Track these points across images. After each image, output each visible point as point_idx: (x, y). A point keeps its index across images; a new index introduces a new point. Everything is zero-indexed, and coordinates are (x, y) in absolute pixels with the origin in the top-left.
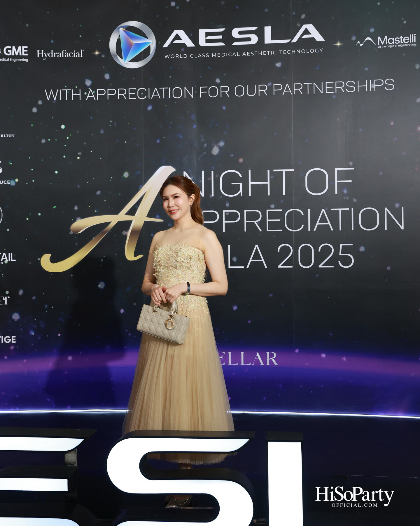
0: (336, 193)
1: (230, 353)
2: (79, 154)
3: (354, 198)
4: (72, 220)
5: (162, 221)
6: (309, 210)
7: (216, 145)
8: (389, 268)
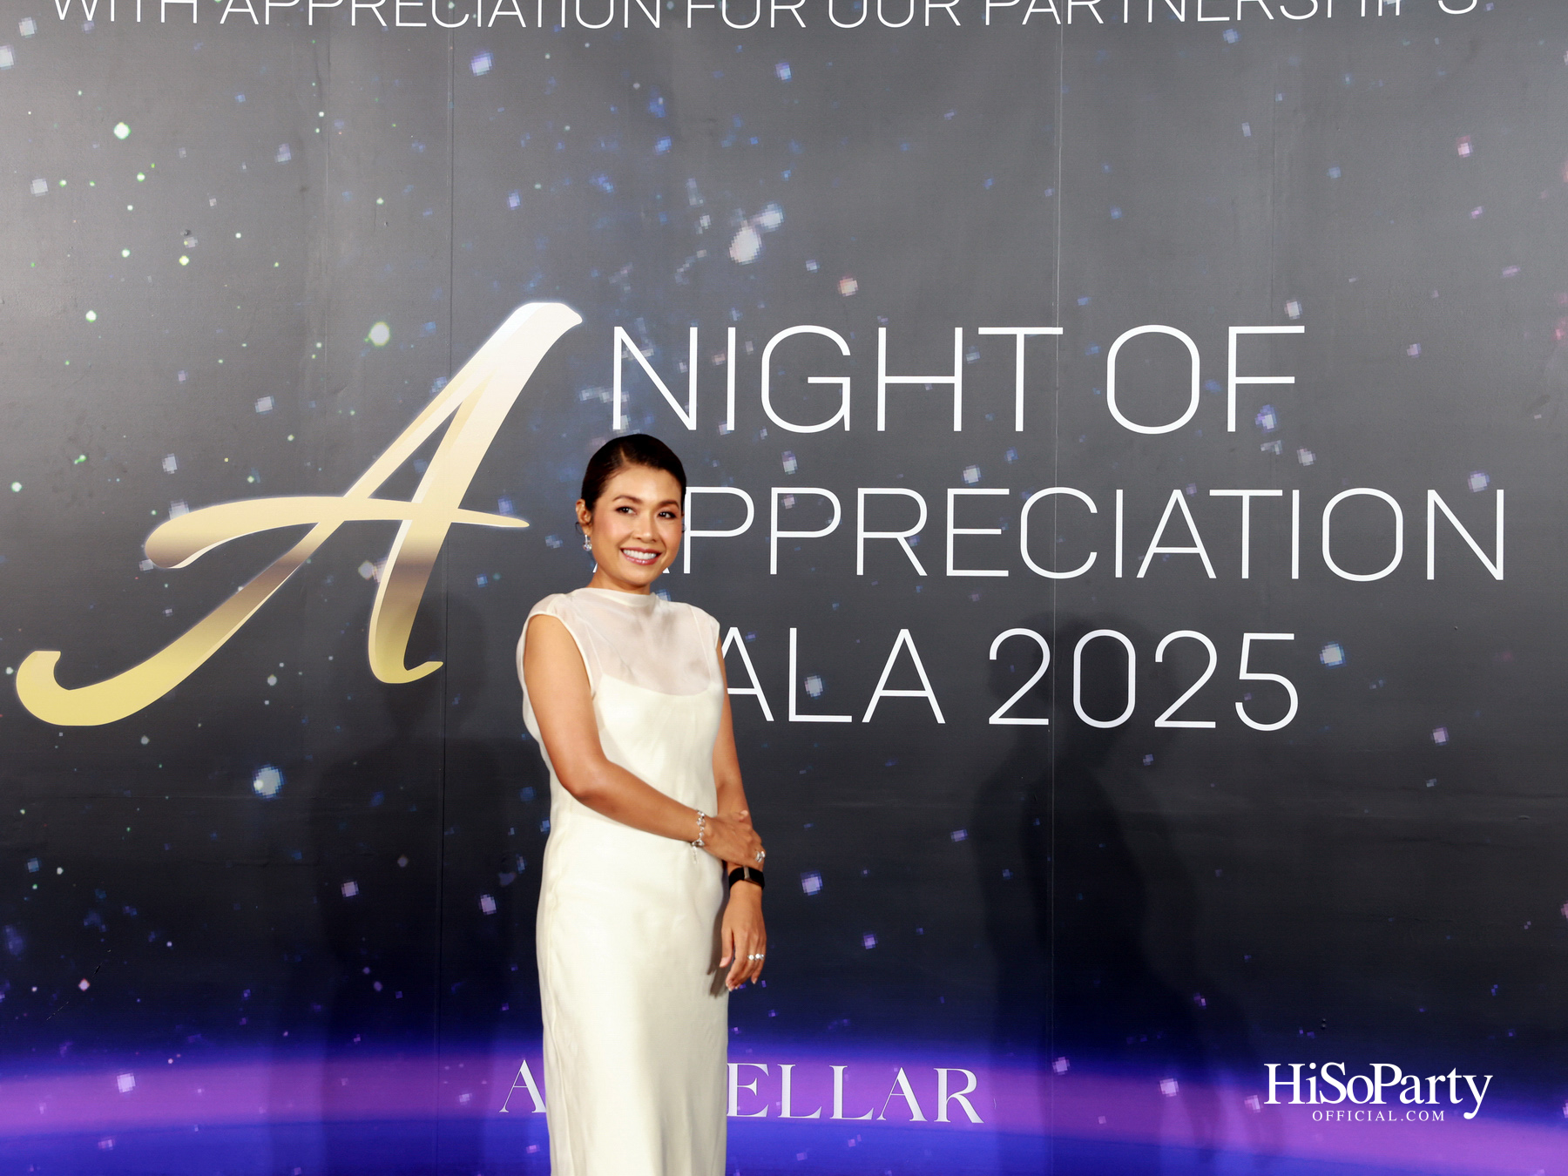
0: (1232, 427)
1: (787, 1069)
2: (186, 243)
3: (1302, 451)
4: (154, 513)
5: (520, 524)
6: (1120, 493)
7: (749, 224)
8: (1440, 736)
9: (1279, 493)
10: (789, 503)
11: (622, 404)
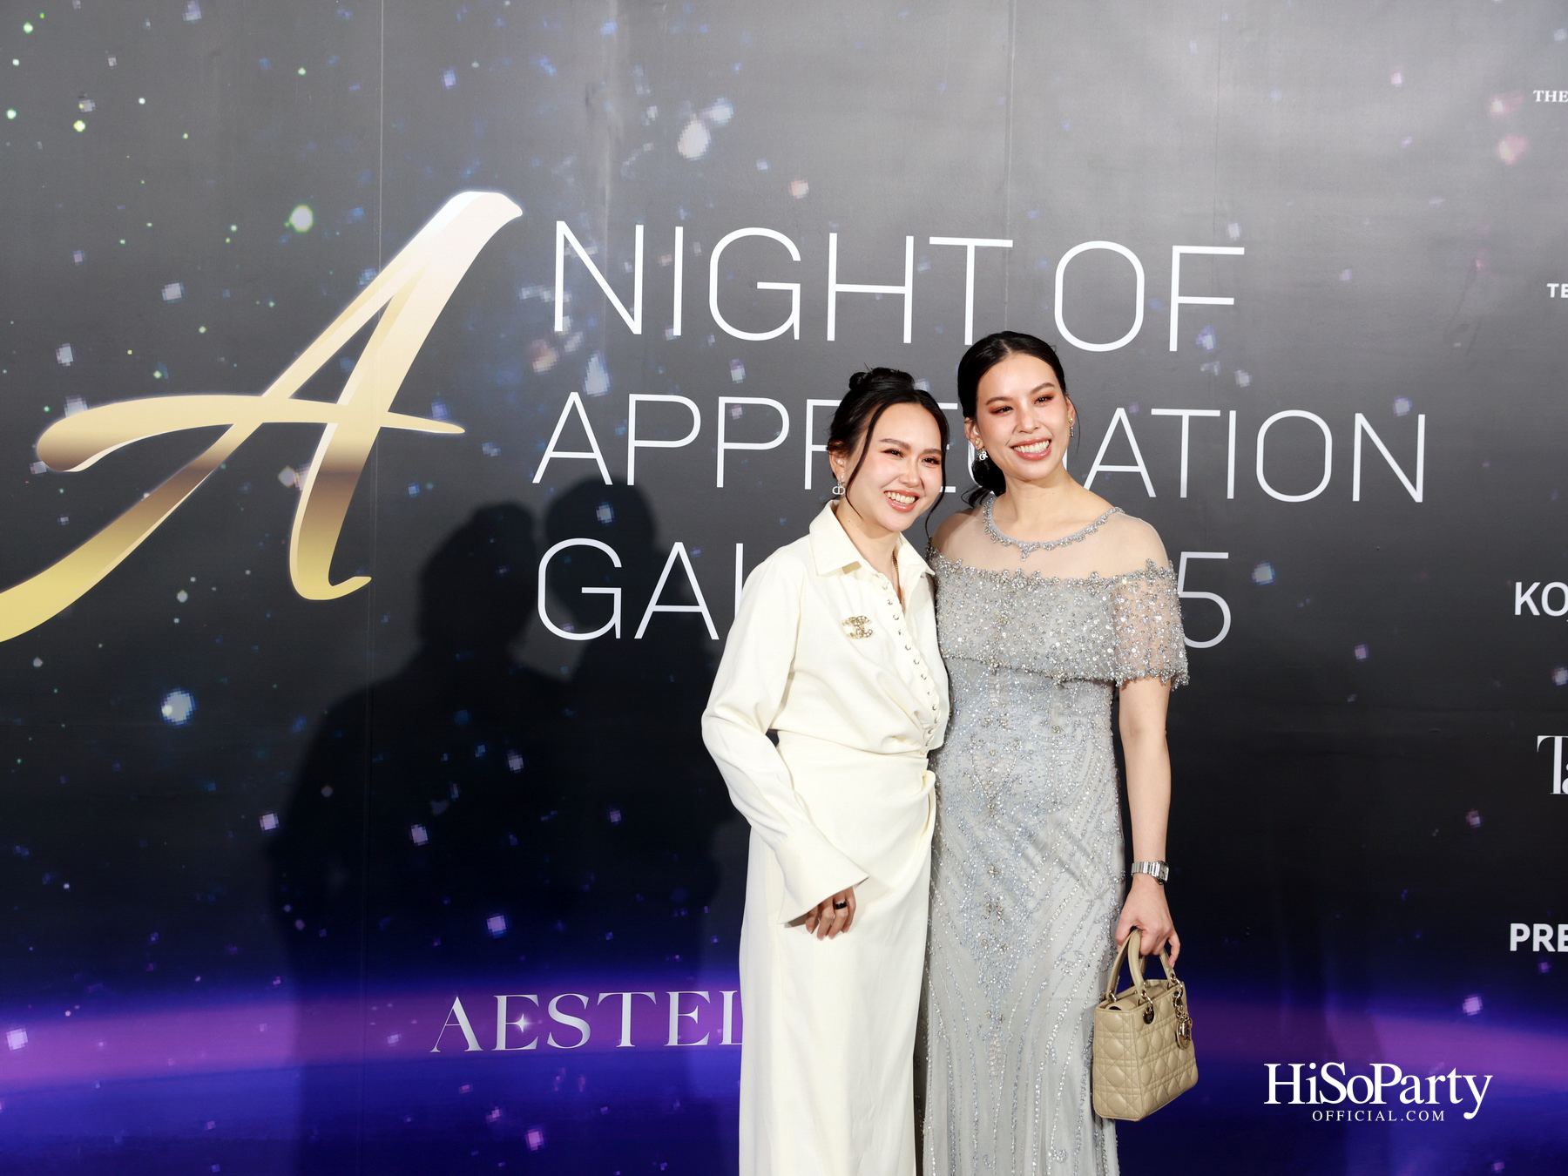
0: (1173, 347)
1: (728, 996)
2: (81, 106)
3: (1239, 372)
4: (47, 409)
5: (455, 429)
7: (697, 116)
8: (1361, 653)
9: (1217, 413)
10: (737, 413)
11: (565, 304)
